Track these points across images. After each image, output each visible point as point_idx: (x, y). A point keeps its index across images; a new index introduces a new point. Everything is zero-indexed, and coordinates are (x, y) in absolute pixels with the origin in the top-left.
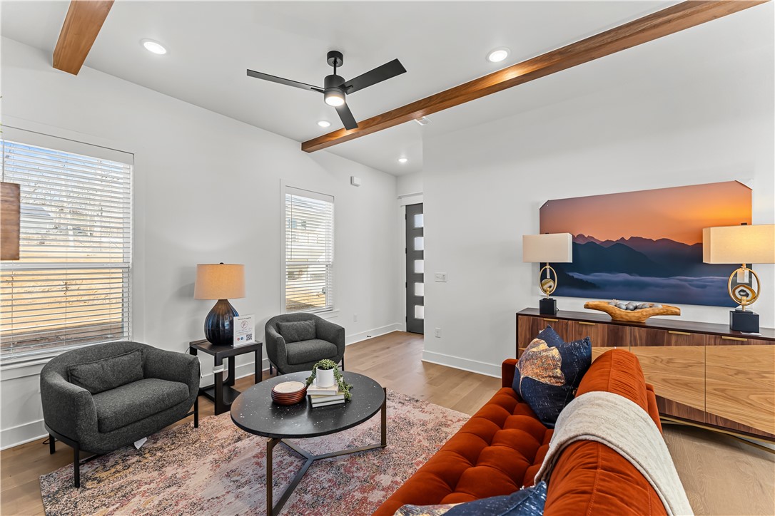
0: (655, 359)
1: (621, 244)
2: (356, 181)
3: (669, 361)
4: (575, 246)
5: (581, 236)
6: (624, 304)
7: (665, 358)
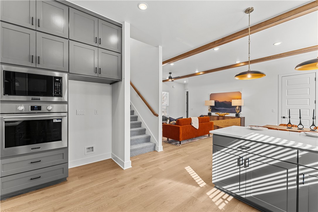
0: (223, 122)
1: (223, 102)
2: (174, 87)
3: (225, 122)
4: (215, 102)
5: (217, 101)
6: (221, 113)
7: (225, 121)
